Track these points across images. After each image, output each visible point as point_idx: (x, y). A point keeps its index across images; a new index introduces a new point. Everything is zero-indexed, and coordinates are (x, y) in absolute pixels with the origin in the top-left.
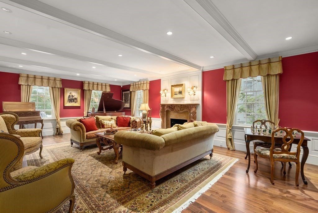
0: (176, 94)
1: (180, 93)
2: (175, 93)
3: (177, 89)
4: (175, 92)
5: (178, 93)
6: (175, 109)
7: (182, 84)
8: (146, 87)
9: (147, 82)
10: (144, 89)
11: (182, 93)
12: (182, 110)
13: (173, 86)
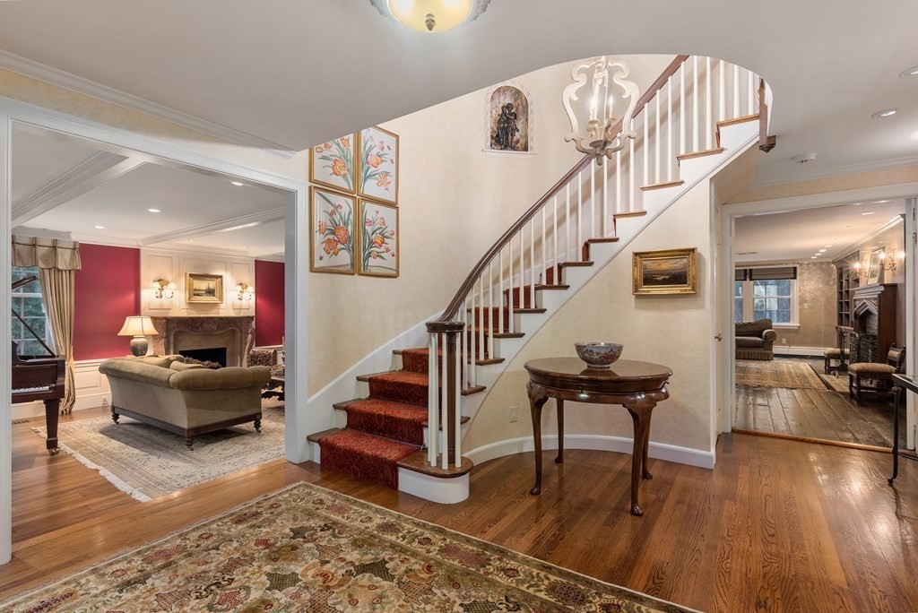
0: (198, 295)
2: (196, 292)
4: (196, 290)
5: (204, 292)
6: (202, 327)
7: (221, 277)
8: (68, 262)
9: (74, 245)
10: (60, 266)
11: (217, 293)
12: (223, 329)
13: (191, 275)
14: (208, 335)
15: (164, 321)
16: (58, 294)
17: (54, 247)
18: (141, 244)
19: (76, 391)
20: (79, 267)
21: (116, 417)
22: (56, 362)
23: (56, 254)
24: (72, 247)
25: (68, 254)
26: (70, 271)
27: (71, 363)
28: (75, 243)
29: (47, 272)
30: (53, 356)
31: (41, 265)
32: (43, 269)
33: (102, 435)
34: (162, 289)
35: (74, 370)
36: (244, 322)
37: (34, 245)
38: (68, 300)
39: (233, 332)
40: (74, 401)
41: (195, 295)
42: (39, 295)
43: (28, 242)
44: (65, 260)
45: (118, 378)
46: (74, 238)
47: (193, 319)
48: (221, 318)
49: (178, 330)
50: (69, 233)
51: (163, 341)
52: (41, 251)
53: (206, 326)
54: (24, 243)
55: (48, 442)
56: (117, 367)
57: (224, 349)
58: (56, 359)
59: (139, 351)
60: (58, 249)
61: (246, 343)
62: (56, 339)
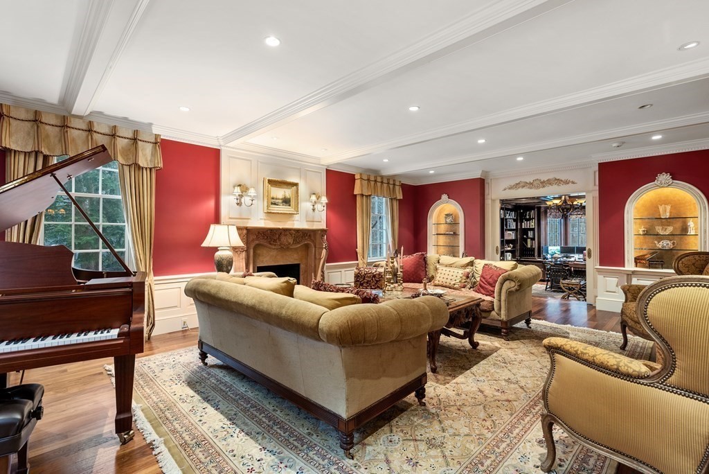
0: (275, 204)
1: (286, 201)
2: (273, 201)
3: (279, 193)
4: (273, 198)
5: (280, 201)
6: (280, 240)
7: (296, 185)
8: (149, 158)
9: (156, 139)
10: (142, 163)
11: (292, 203)
12: (299, 243)
13: (270, 181)
14: (284, 249)
15: (245, 232)
16: (138, 196)
17: (135, 140)
18: (222, 143)
19: (156, 312)
20: (161, 165)
21: (203, 356)
22: (130, 285)
23: (136, 148)
24: (153, 140)
25: (149, 147)
26: (151, 169)
27: (151, 280)
28: (157, 136)
29: (126, 169)
30: (128, 273)
31: (120, 159)
32: (123, 165)
33: (191, 393)
34: (241, 196)
35: (154, 288)
36: (318, 236)
37: (113, 135)
38: (149, 203)
39: (307, 247)
40: (153, 325)
41: (272, 204)
42: (119, 197)
43: (107, 131)
44: (147, 156)
45: (209, 305)
46: (155, 131)
47: (272, 231)
48: (298, 231)
49: (257, 242)
50: (151, 124)
51: (244, 254)
52: (121, 143)
53: (283, 239)
54: (102, 132)
55: (117, 421)
56: (213, 291)
57: (298, 265)
58: (132, 279)
59: (224, 266)
60: (139, 143)
61: (320, 259)
62: (135, 250)
